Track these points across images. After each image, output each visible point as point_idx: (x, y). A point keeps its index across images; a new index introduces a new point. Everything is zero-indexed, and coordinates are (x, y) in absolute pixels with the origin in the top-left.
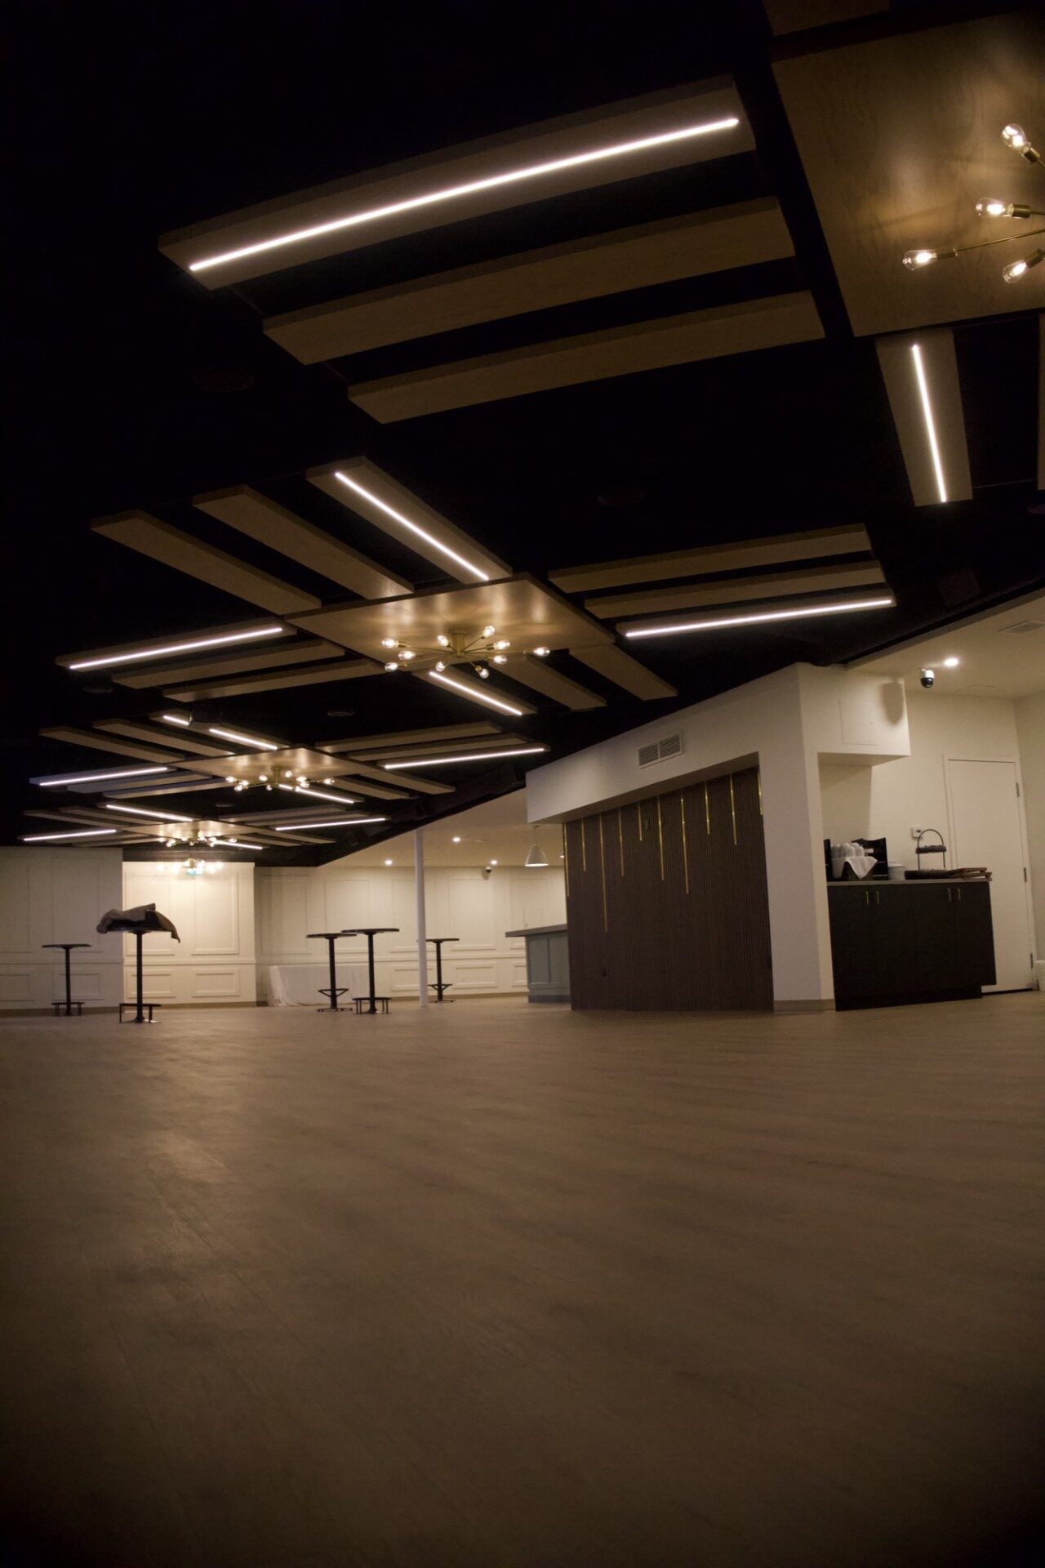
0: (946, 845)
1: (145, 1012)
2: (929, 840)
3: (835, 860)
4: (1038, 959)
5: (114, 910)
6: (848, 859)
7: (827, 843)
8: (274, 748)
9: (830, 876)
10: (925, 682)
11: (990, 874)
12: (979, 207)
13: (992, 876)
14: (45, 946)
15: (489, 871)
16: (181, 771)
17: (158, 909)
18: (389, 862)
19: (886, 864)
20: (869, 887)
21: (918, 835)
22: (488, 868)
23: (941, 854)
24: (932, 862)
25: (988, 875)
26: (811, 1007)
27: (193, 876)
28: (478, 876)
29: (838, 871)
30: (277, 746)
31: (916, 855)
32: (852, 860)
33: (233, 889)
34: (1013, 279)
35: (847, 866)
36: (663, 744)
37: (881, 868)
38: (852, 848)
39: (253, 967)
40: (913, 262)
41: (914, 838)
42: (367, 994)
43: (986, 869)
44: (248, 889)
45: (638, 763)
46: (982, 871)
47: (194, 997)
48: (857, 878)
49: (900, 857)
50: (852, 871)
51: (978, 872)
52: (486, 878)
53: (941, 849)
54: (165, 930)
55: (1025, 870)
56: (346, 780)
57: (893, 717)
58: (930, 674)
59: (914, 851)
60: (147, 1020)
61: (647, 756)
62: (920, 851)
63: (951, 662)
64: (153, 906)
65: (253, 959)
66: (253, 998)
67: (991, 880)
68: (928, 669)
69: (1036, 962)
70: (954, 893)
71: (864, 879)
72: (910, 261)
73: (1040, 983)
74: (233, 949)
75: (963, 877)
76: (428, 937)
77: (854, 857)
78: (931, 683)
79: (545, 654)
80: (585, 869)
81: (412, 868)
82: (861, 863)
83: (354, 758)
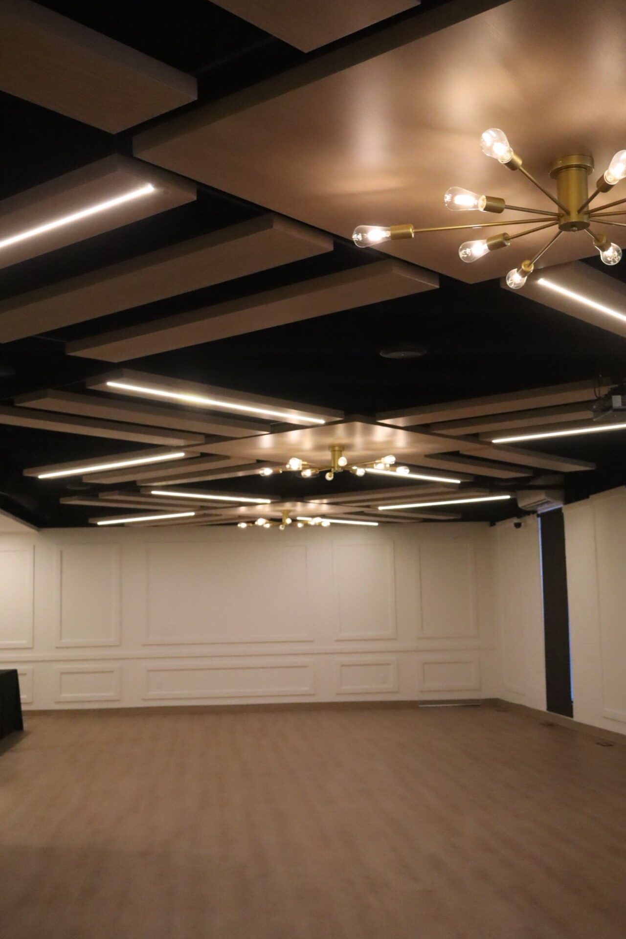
8: (322, 421)
16: (204, 456)
30: (324, 419)
56: (442, 459)
83: (436, 432)
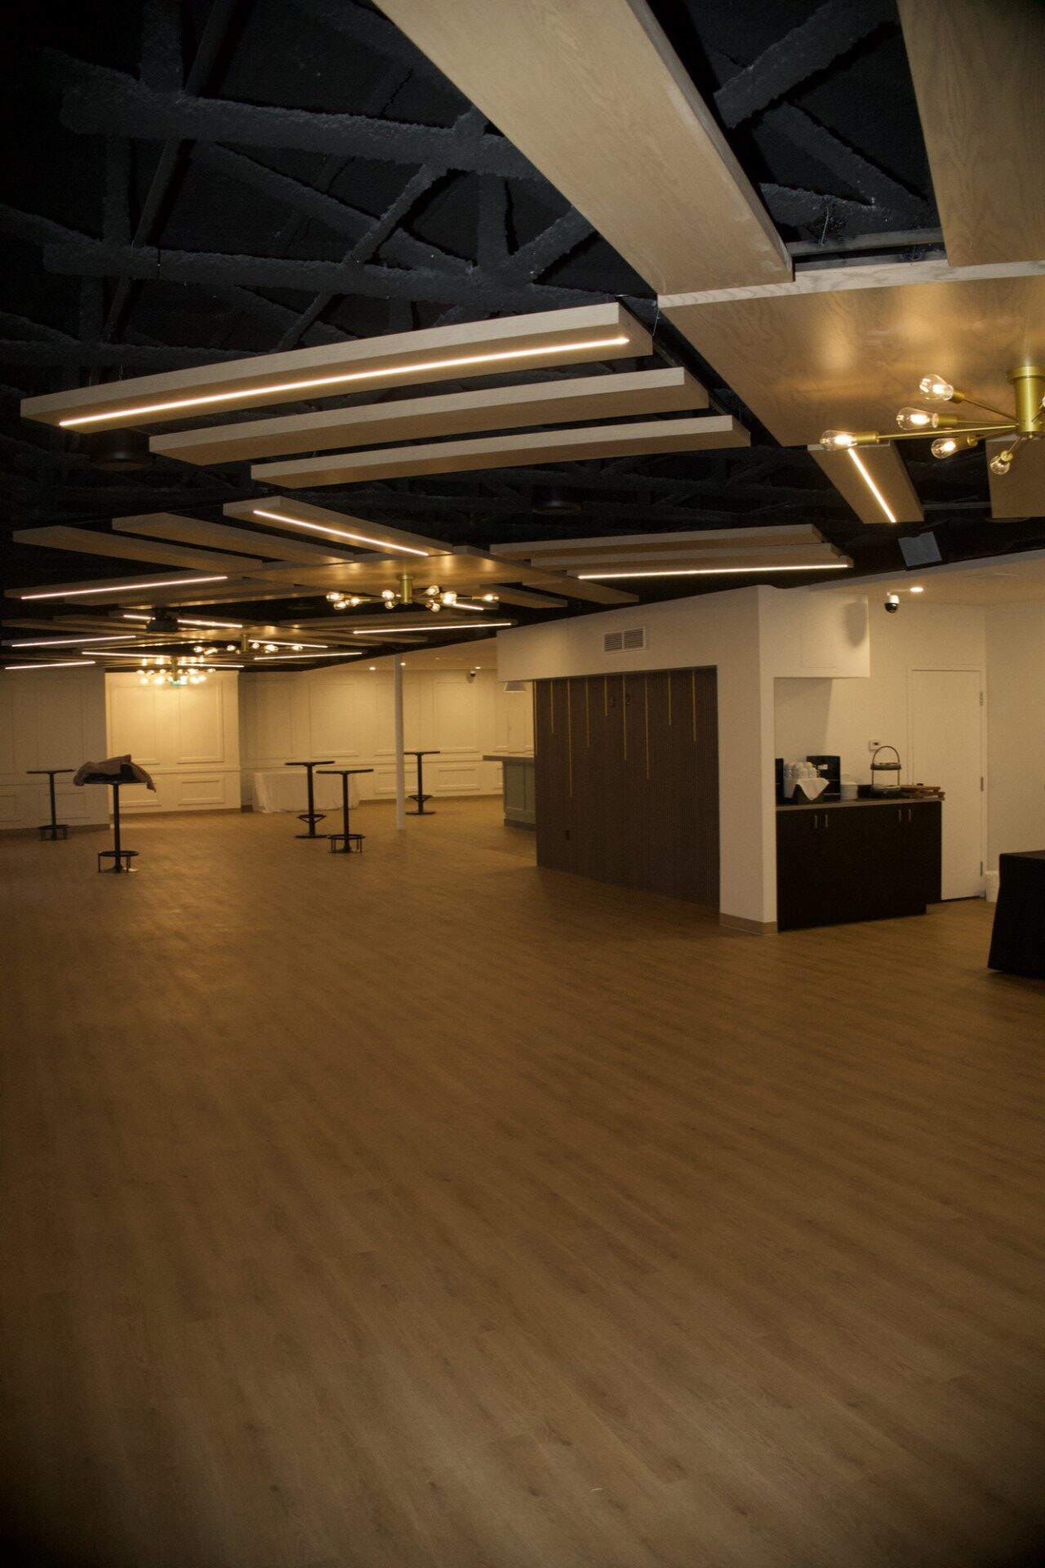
0: (903, 763)
1: (123, 861)
2: (885, 758)
3: (788, 778)
4: (989, 869)
5: (89, 763)
6: (800, 782)
7: (779, 763)
9: (781, 798)
10: (890, 607)
11: (943, 794)
12: (901, 418)
13: (945, 796)
14: (29, 773)
15: (473, 675)
17: (134, 760)
18: (372, 668)
19: (839, 782)
20: (820, 812)
21: (876, 748)
22: (473, 672)
23: (896, 772)
24: (886, 780)
25: (941, 795)
26: (752, 928)
27: (178, 686)
28: (463, 679)
29: (789, 793)
30: (243, 625)
31: (871, 771)
32: (805, 783)
33: (217, 697)
34: (940, 453)
35: (798, 789)
36: (628, 634)
37: (835, 787)
38: (805, 770)
39: (238, 774)
40: (832, 442)
41: (871, 750)
42: (341, 831)
43: (939, 788)
44: (232, 697)
45: (603, 648)
46: (936, 790)
47: (180, 805)
48: (806, 801)
49: (853, 775)
50: (804, 795)
51: (932, 791)
52: (470, 681)
53: (897, 767)
54: (140, 781)
55: (982, 779)
57: (855, 638)
58: (894, 600)
59: (869, 766)
60: (125, 869)
61: (612, 643)
62: (874, 767)
63: (917, 590)
64: (128, 758)
65: (237, 766)
66: (237, 804)
67: (943, 799)
68: (892, 594)
69: (986, 872)
70: (905, 815)
71: (815, 801)
72: (828, 441)
73: (987, 892)
74: (218, 757)
75: (916, 798)
76: (406, 750)
77: (806, 779)
78: (895, 609)
79: (494, 600)
80: (552, 731)
81: (392, 671)
82: (812, 785)
